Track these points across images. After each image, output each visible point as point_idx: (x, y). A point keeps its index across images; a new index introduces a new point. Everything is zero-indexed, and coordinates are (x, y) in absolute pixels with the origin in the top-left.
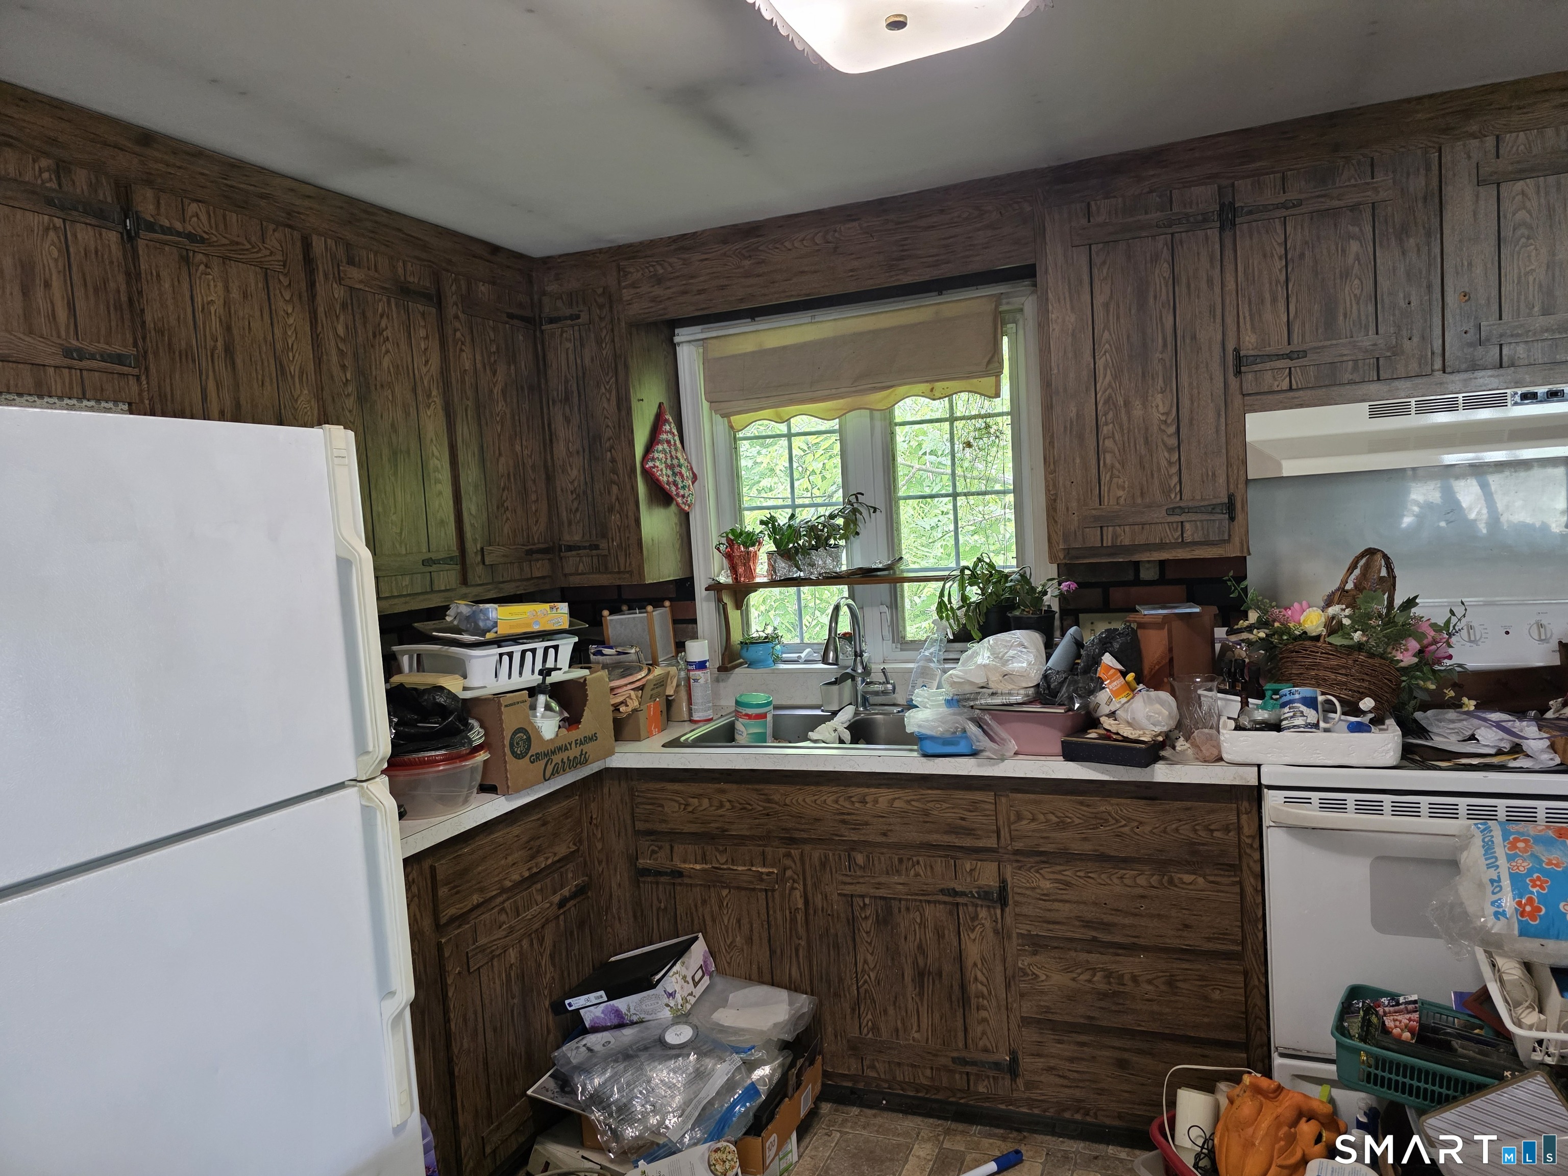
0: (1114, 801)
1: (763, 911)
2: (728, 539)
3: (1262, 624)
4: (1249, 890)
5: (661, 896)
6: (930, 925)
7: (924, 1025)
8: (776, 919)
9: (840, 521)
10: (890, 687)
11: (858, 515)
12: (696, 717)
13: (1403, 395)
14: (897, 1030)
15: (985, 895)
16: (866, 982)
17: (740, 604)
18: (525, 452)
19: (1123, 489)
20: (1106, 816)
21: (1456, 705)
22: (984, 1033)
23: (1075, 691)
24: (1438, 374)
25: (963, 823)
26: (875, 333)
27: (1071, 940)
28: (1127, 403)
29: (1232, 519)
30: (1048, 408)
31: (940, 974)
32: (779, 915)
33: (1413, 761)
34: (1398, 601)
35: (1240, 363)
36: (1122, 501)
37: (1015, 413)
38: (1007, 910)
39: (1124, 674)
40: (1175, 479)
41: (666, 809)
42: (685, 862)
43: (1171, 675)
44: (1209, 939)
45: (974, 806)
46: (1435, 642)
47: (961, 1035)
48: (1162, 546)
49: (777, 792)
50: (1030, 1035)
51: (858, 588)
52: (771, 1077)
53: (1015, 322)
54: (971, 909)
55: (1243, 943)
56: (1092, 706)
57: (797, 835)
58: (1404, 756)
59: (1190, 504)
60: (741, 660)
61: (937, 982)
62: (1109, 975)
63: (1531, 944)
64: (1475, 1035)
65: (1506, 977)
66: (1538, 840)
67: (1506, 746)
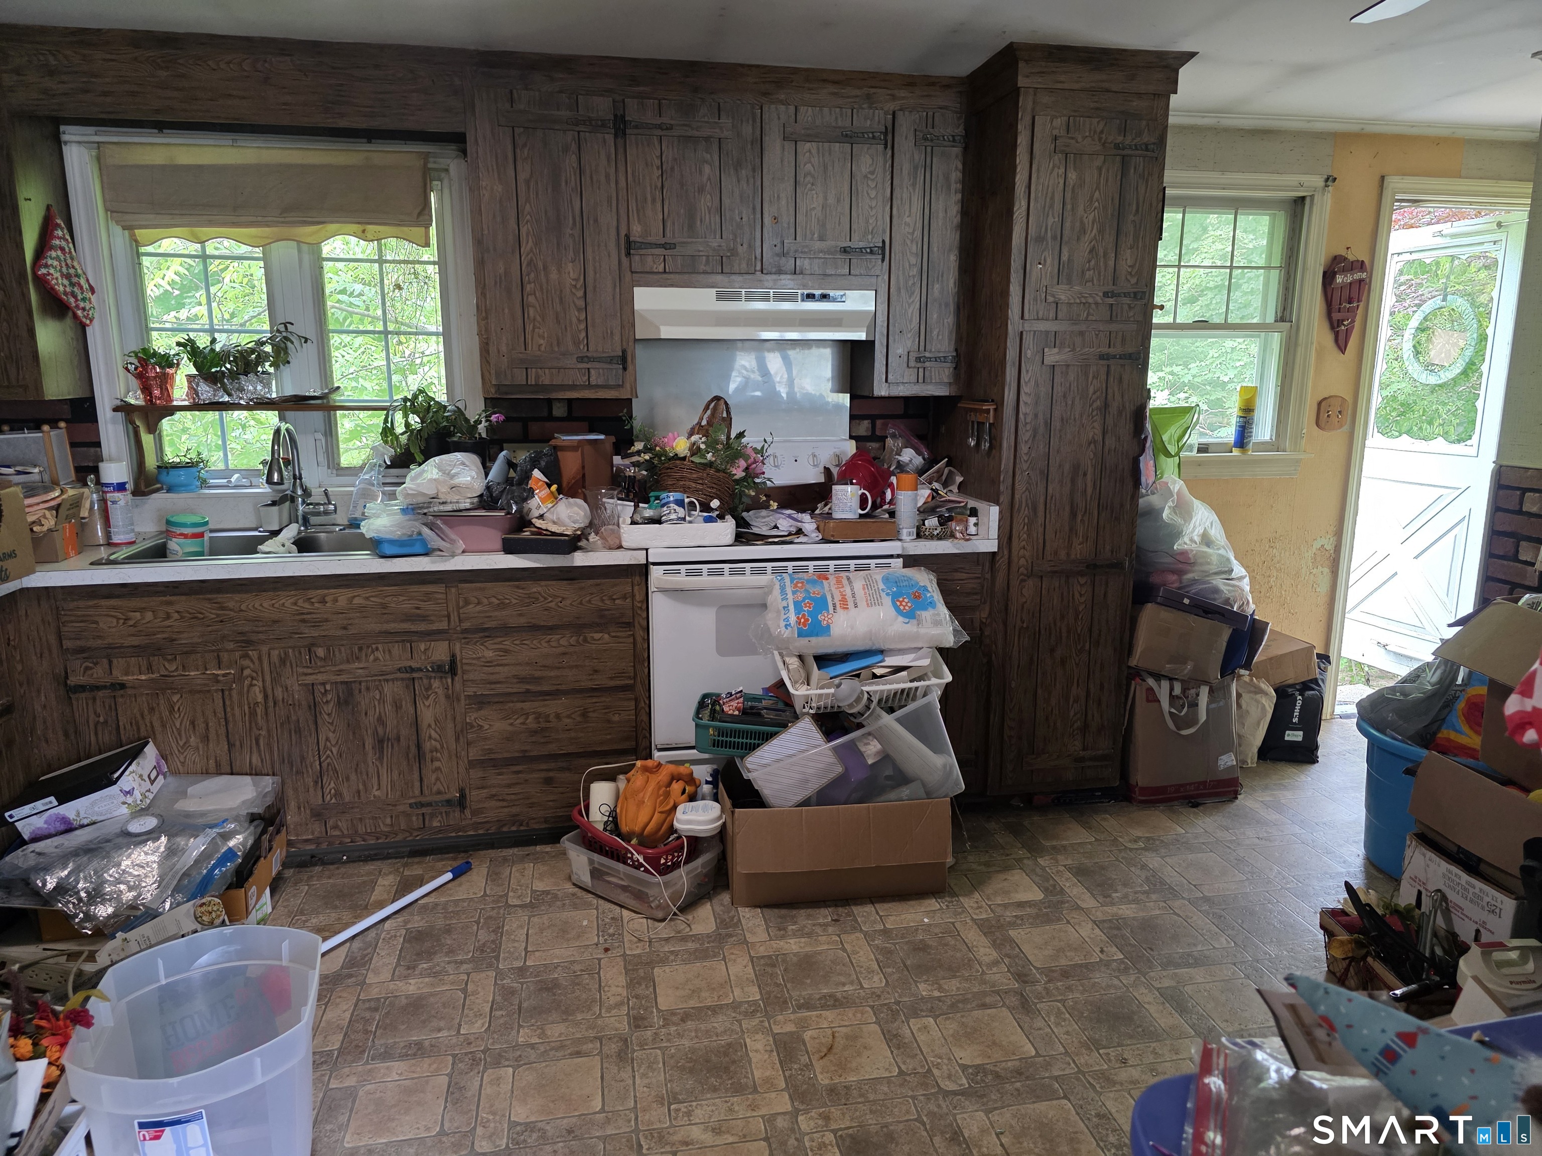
0: (543, 583)
1: (220, 710)
2: (140, 360)
3: (646, 450)
4: (639, 639)
5: (99, 710)
6: (389, 699)
7: (384, 783)
8: (233, 715)
9: (268, 348)
10: (332, 507)
11: (289, 344)
12: (116, 539)
13: (737, 286)
14: (359, 792)
15: (438, 669)
16: (328, 757)
17: (153, 428)
19: (543, 338)
20: (537, 595)
21: (766, 506)
22: (438, 779)
23: (512, 498)
24: (758, 273)
25: (418, 611)
26: (304, 169)
27: (510, 694)
28: (545, 268)
29: (625, 369)
30: (480, 264)
31: (398, 739)
32: (237, 711)
33: (742, 542)
34: (733, 436)
35: (629, 246)
36: (543, 348)
37: (442, 263)
38: (456, 678)
39: (549, 486)
40: (583, 334)
41: (101, 625)
42: (127, 674)
43: (584, 487)
44: (611, 678)
45: (428, 597)
46: (755, 462)
47: (417, 784)
48: (573, 387)
49: (231, 601)
50: (476, 774)
52: (243, 844)
53: (441, 180)
54: (425, 681)
55: (635, 678)
56: (525, 510)
57: (254, 637)
58: (736, 540)
59: (595, 355)
60: (158, 486)
61: (395, 745)
62: (538, 716)
63: (804, 641)
64: (773, 707)
65: (791, 667)
66: (808, 581)
67: (794, 530)
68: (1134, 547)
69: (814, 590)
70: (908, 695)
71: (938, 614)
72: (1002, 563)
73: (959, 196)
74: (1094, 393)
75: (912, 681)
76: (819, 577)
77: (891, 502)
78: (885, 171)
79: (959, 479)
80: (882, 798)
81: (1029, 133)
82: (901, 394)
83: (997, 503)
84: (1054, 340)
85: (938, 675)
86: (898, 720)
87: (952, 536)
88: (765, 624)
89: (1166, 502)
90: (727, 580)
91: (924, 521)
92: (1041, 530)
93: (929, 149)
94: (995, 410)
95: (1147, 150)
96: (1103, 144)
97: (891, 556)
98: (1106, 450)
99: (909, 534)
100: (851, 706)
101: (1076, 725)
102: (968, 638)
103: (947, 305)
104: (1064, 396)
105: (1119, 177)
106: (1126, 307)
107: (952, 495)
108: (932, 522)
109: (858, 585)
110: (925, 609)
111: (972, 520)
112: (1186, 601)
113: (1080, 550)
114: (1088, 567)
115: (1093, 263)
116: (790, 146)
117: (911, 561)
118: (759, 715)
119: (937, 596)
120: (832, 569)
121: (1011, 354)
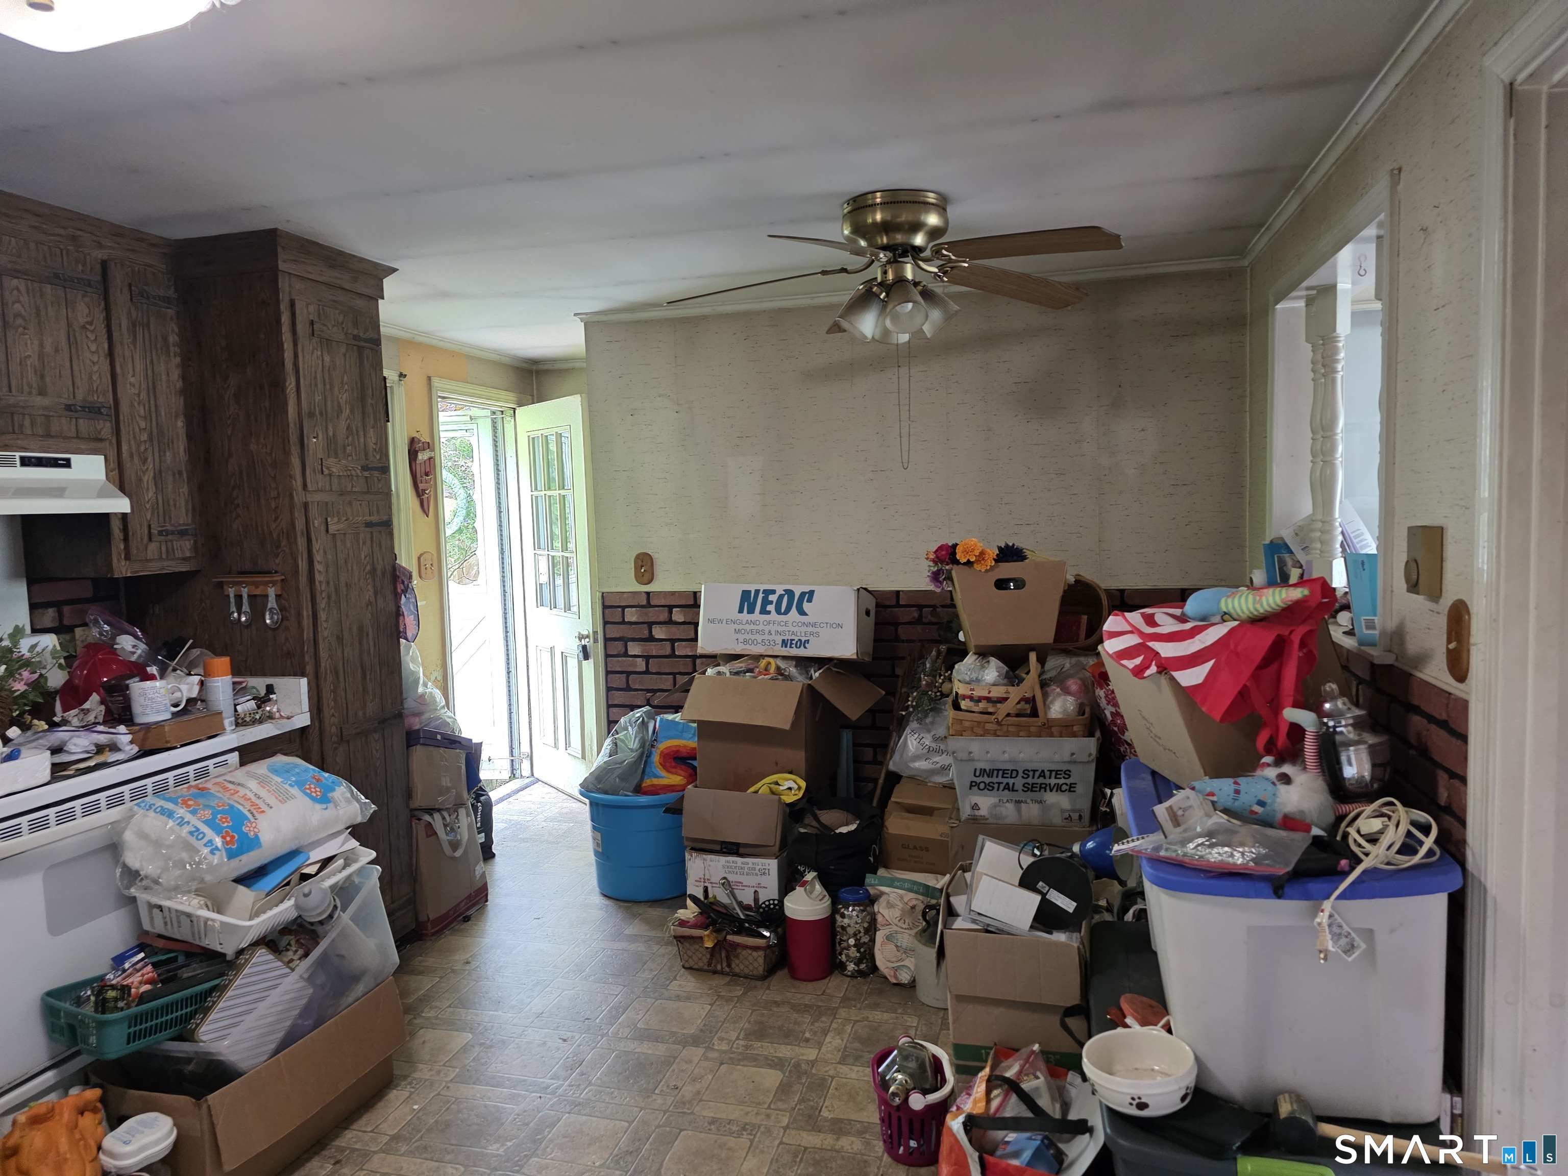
58: (52, 774)
63: (235, 863)
66: (196, 796)
72: (314, 736)
73: (179, 360)
74: (365, 558)
78: (101, 323)
81: (289, 314)
83: (303, 675)
85: (360, 854)
87: (270, 717)
90: (56, 829)
91: (235, 707)
92: (343, 693)
93: (145, 307)
94: (284, 581)
95: (374, 344)
96: (345, 335)
97: (227, 752)
98: (379, 610)
99: (231, 724)
102: (375, 808)
103: (180, 474)
104: (346, 562)
105: (358, 364)
106: (375, 479)
108: (248, 707)
110: (334, 790)
112: (438, 738)
113: (372, 707)
114: (379, 723)
115: (350, 439)
117: (246, 753)
121: (300, 524)
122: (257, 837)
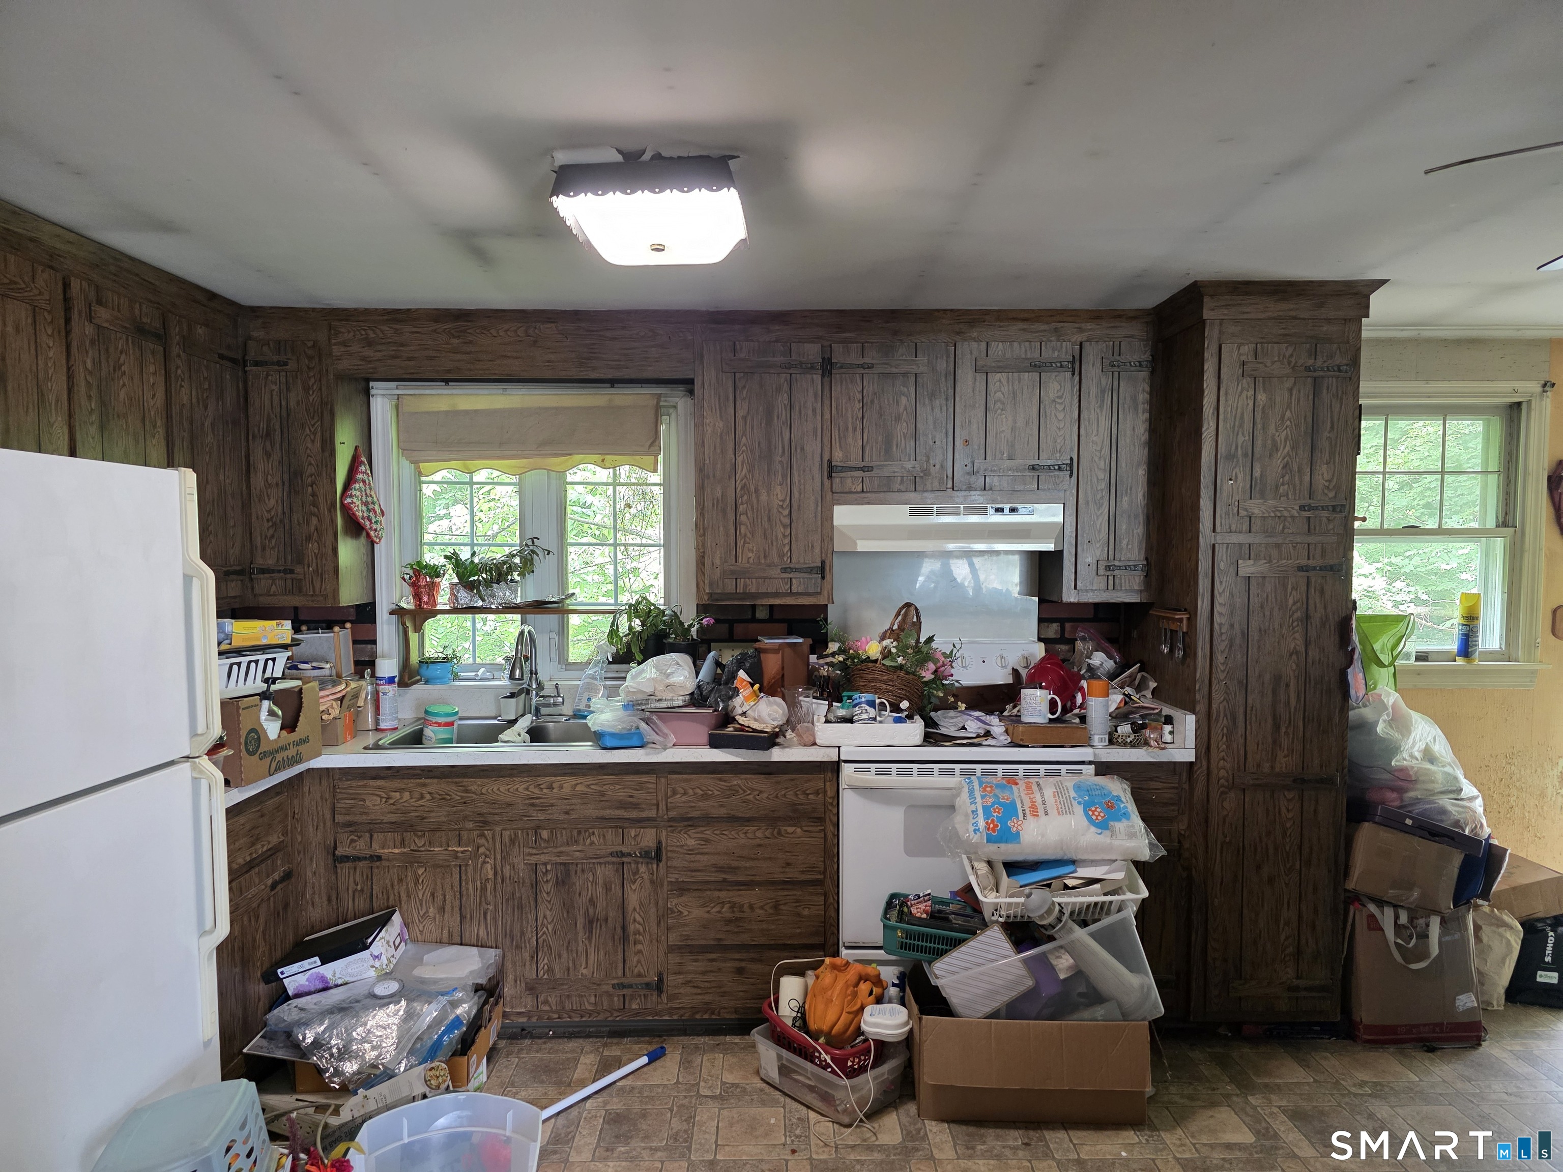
0: (743, 776)
1: (456, 884)
2: (415, 571)
3: (841, 651)
4: (829, 835)
5: (357, 879)
6: (601, 881)
7: (591, 962)
8: (467, 889)
9: (517, 560)
10: (560, 699)
11: (535, 556)
12: (383, 726)
13: (929, 502)
14: (568, 970)
15: (646, 854)
16: (544, 933)
17: (418, 629)
18: (227, 481)
19: (753, 552)
20: (737, 788)
21: (954, 707)
22: (639, 962)
23: (719, 697)
24: (950, 491)
25: (631, 799)
26: (558, 410)
27: (708, 882)
28: (756, 491)
29: (823, 578)
30: (701, 489)
31: (606, 920)
32: (470, 886)
33: (930, 742)
34: (922, 640)
35: (831, 470)
36: (751, 561)
37: (666, 484)
38: (661, 864)
39: (752, 685)
40: (787, 548)
41: (367, 802)
42: (383, 848)
43: (783, 686)
44: (803, 872)
45: (641, 786)
46: (944, 665)
47: (620, 965)
48: (777, 595)
49: (474, 785)
50: (674, 959)
51: (530, 617)
52: (468, 1013)
53: (669, 415)
54: (633, 866)
55: (824, 873)
56: (730, 708)
57: (490, 818)
58: (925, 740)
59: (797, 566)
60: (418, 677)
61: (603, 927)
62: (733, 906)
63: (993, 847)
64: (962, 912)
65: (979, 872)
66: (998, 786)
67: (982, 732)
68: (1346, 762)
69: (1003, 795)
70: (1102, 908)
71: (1133, 826)
72: (1200, 773)
73: (1147, 415)
74: (1295, 603)
75: (1105, 894)
76: (1008, 782)
77: (1082, 707)
78: (1072, 395)
79: (1153, 685)
80: (1075, 1016)
81: (1216, 360)
82: (1091, 601)
83: (1193, 711)
84: (1249, 552)
85: (1134, 890)
86: (1092, 935)
87: (1146, 743)
88: (954, 828)
89: (1380, 716)
90: (915, 780)
91: (1116, 727)
92: (1242, 741)
93: (1116, 375)
94: (1189, 619)
95: (1339, 371)
96: (1293, 368)
97: (1082, 763)
98: (1310, 660)
99: (1101, 740)
100: (1042, 917)
101: (1288, 951)
102: (1164, 853)
103: (1136, 516)
104: (1262, 607)
105: (1311, 397)
106: (1324, 519)
107: (1146, 700)
108: (1125, 729)
109: (1049, 792)
110: (1119, 820)
111: (1168, 728)
112: (1409, 822)
113: (1285, 763)
114: (1294, 781)
115: (1287, 478)
116: (981, 377)
117: (1104, 769)
118: (947, 920)
119: (1130, 806)
120: (1021, 773)
121: (1204, 566)
122: (1018, 834)
